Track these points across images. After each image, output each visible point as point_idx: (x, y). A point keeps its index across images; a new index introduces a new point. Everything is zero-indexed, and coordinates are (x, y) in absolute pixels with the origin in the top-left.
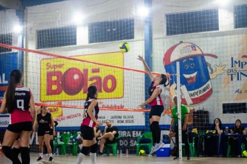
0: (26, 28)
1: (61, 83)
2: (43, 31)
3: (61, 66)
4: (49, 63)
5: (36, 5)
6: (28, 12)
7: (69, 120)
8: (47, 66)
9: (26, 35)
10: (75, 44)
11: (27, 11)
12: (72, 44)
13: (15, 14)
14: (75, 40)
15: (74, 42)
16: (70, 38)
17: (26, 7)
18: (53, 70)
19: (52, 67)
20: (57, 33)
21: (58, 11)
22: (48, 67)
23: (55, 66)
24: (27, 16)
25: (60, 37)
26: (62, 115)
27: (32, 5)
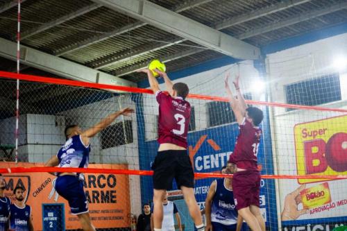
0: (270, 85)
1: (324, 155)
2: (292, 86)
3: (322, 132)
4: (306, 130)
5: (279, 51)
6: (271, 61)
7: (341, 206)
8: (304, 133)
9: (271, 93)
10: (339, 98)
11: (268, 60)
12: (335, 100)
13: (253, 66)
14: (339, 94)
15: (336, 97)
16: (331, 92)
17: (267, 55)
18: (312, 138)
19: (310, 134)
20: (312, 87)
21: (310, 56)
22: (304, 135)
23: (314, 134)
24: (269, 68)
25: (317, 91)
26: (330, 201)
27: (275, 52)
